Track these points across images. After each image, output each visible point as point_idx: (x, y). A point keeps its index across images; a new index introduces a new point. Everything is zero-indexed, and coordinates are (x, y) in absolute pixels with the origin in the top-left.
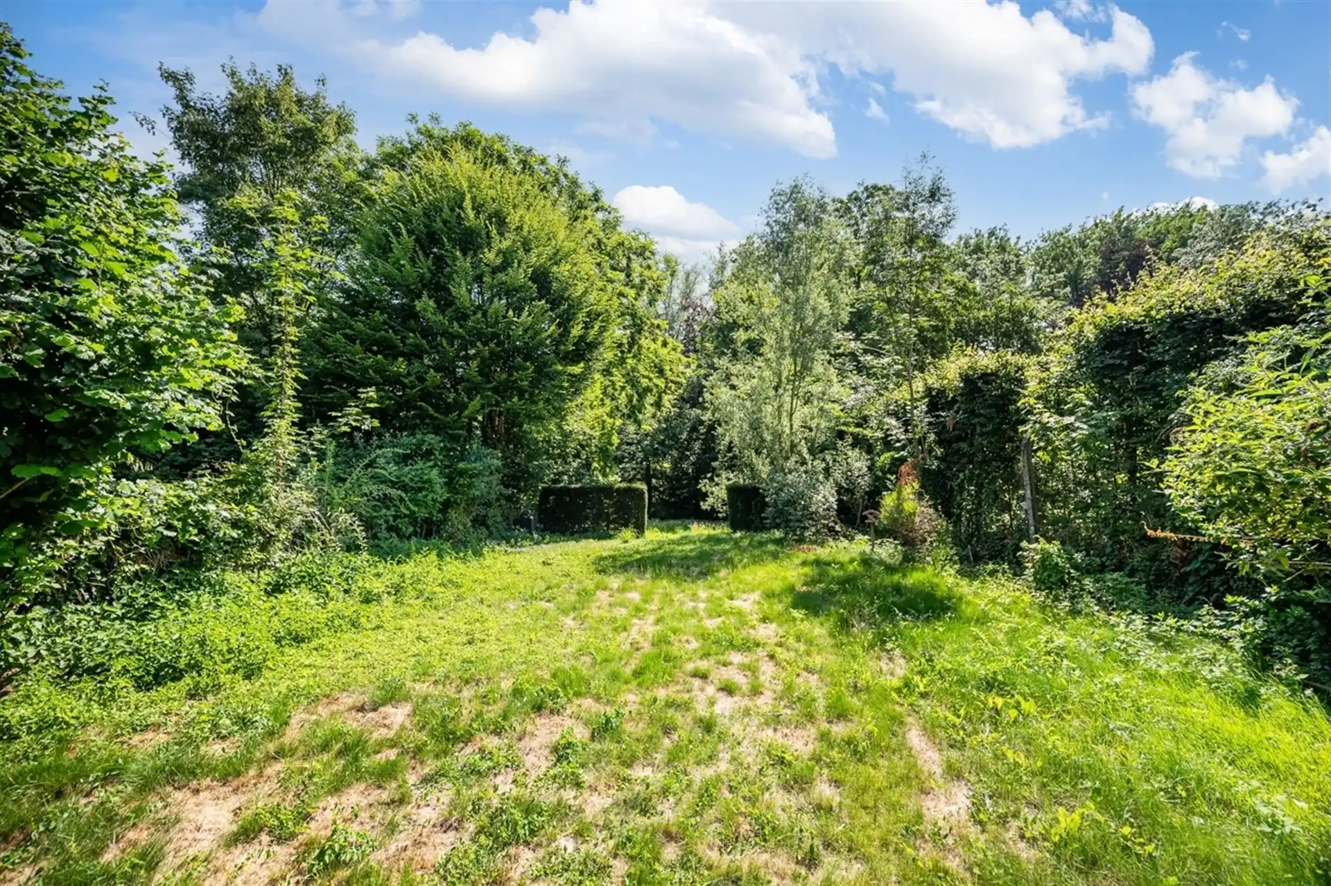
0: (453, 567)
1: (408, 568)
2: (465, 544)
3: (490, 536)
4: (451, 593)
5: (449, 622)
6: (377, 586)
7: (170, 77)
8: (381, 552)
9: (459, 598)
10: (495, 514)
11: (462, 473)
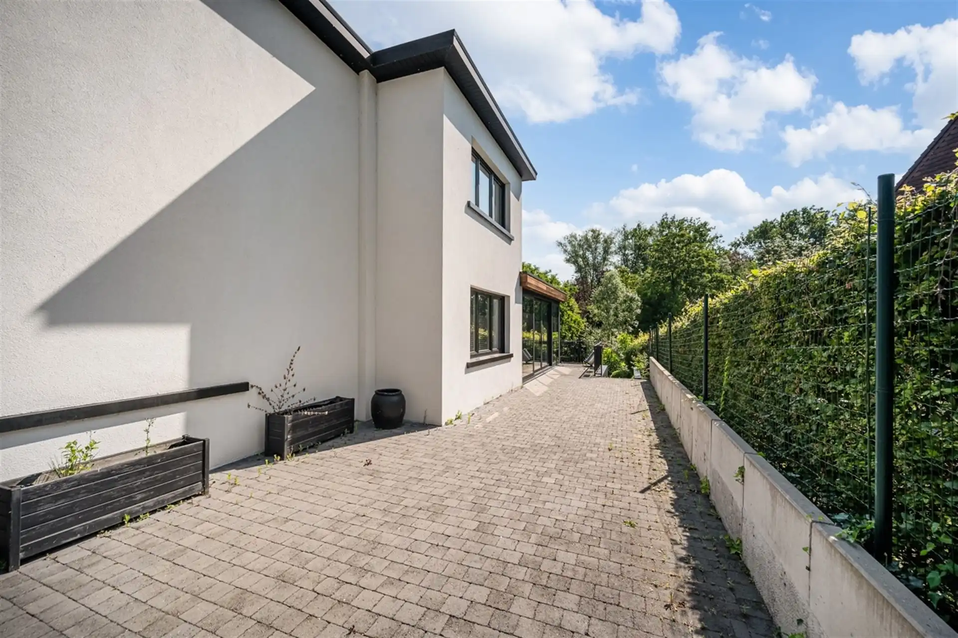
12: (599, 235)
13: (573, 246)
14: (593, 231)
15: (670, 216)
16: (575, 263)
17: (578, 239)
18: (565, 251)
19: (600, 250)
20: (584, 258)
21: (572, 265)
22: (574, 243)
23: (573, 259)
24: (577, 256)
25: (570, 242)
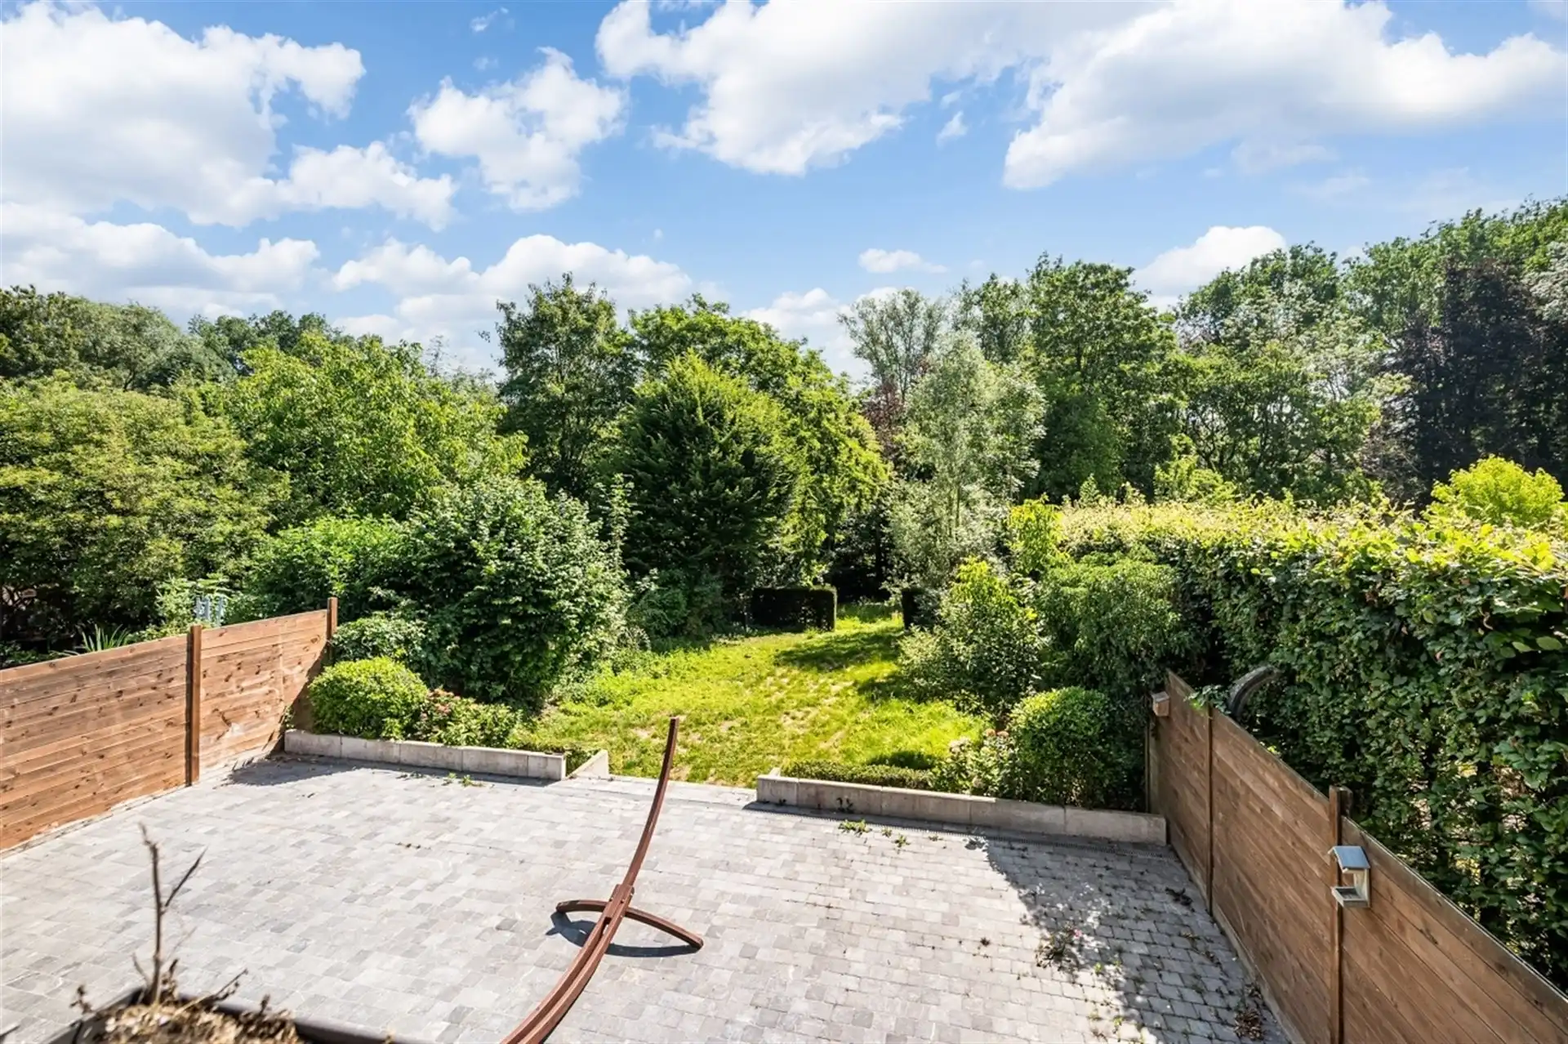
0: (693, 658)
1: (671, 659)
2: (699, 638)
3: (715, 631)
4: (693, 675)
5: (695, 689)
6: (660, 670)
7: (502, 306)
8: (659, 650)
9: (698, 677)
10: (719, 614)
11: (696, 594)
12: (917, 300)
13: (869, 323)
14: (907, 294)
15: (1052, 259)
16: (873, 356)
17: (879, 308)
18: (854, 334)
19: (919, 332)
20: (889, 346)
21: (867, 361)
22: (870, 318)
23: (870, 348)
24: (875, 341)
25: (863, 316)
